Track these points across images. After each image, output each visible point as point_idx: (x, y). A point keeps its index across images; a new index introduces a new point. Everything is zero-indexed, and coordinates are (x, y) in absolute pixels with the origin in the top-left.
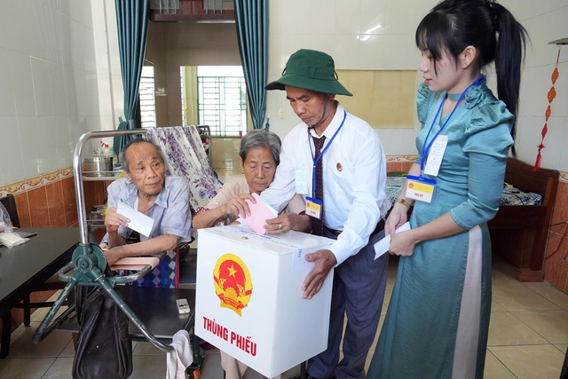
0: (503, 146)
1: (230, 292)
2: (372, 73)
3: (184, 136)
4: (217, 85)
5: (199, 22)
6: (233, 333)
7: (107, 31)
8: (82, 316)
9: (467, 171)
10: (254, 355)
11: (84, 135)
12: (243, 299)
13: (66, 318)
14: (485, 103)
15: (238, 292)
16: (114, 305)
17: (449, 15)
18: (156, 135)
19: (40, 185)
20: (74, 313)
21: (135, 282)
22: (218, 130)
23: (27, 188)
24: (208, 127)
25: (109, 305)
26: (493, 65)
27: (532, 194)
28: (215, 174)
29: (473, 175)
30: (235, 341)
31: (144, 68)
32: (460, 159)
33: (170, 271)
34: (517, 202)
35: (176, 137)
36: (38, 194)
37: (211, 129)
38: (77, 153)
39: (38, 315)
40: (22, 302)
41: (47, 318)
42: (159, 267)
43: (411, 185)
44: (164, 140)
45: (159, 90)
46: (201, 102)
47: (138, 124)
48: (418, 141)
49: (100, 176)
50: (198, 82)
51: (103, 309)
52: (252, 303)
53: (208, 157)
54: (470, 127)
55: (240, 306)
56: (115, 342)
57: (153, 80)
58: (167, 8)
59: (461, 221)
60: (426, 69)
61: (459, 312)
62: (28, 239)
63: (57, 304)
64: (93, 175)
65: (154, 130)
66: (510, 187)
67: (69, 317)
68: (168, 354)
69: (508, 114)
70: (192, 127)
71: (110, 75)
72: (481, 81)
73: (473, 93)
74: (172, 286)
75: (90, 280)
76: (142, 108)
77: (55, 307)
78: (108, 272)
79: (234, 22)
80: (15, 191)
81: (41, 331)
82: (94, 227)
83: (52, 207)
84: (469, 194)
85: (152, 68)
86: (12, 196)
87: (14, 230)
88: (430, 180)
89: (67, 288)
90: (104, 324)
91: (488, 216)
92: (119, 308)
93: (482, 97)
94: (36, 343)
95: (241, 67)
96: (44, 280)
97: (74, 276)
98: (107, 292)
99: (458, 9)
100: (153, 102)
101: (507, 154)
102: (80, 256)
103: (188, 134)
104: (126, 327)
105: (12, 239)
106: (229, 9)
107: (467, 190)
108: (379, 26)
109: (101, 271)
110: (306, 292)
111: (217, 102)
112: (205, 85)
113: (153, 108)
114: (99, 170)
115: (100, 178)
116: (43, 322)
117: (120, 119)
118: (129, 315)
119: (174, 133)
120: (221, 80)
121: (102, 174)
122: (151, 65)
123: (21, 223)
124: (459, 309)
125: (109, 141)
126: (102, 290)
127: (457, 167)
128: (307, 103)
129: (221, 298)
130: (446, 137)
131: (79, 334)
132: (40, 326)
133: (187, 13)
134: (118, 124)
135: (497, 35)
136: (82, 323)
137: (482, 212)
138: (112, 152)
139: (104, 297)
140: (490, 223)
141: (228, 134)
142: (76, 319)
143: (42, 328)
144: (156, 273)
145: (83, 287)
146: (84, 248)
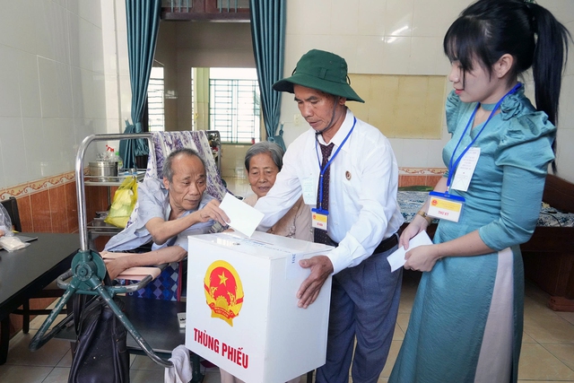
0: (542, 161)
1: (221, 301)
2: (397, 78)
3: (192, 141)
4: (230, 88)
5: (213, 21)
6: (224, 345)
7: (116, 30)
8: (79, 325)
9: (501, 187)
10: (246, 367)
11: (87, 138)
12: (234, 308)
13: (64, 326)
14: (524, 113)
15: (229, 301)
16: (113, 316)
17: (481, 21)
18: (162, 139)
19: (43, 189)
20: (72, 322)
21: (136, 293)
22: (230, 136)
23: (30, 191)
24: (218, 132)
25: (107, 315)
26: (530, 71)
27: (571, 215)
28: (224, 183)
29: (506, 193)
30: (226, 353)
31: (153, 68)
32: (491, 173)
33: (173, 283)
34: (553, 224)
35: (183, 142)
36: (40, 198)
37: (221, 134)
38: (80, 157)
39: (37, 323)
40: (21, 308)
41: (45, 326)
42: (161, 277)
43: (435, 202)
44: (170, 145)
45: (169, 92)
46: (212, 106)
47: (145, 128)
48: (444, 153)
49: (104, 182)
50: (210, 85)
51: (101, 319)
52: (243, 311)
53: (217, 164)
54: (506, 139)
55: (231, 316)
56: (112, 353)
57: (162, 82)
58: (179, 6)
59: (490, 241)
60: (456, 79)
61: (481, 341)
62: (29, 244)
63: (55, 311)
64: (96, 180)
65: (160, 135)
66: (546, 206)
67: (67, 325)
68: (167, 370)
69: (550, 126)
70: (201, 133)
71: (118, 76)
72: (519, 88)
73: (510, 102)
74: (173, 299)
75: (89, 288)
76: (150, 111)
77: (52, 315)
78: (108, 281)
79: (249, 21)
80: (18, 194)
81: (38, 339)
82: (95, 234)
83: (55, 212)
84: (501, 213)
85: (162, 69)
86: (15, 199)
87: (15, 234)
88: (458, 197)
89: (65, 296)
90: (102, 335)
91: (521, 239)
92: (117, 319)
93: (520, 107)
94: (32, 350)
95: (255, 70)
96: (42, 286)
97: (73, 284)
98: (105, 302)
99: (492, 15)
100: (162, 105)
101: (546, 170)
102: (79, 263)
103: (196, 139)
104: (124, 339)
105: (13, 243)
106: (244, 7)
107: (500, 208)
108: (406, 27)
109: (101, 280)
110: (301, 301)
111: (230, 106)
112: (217, 88)
113: (162, 111)
114: (103, 175)
115: (104, 183)
116: (39, 330)
117: (127, 122)
118: (127, 327)
119: (182, 137)
120: (234, 83)
121: (106, 179)
122: (161, 66)
123: (22, 228)
124: (481, 338)
125: (115, 145)
126: (101, 299)
127: (487, 182)
128: (315, 105)
129: (212, 308)
130: (479, 149)
131: (77, 344)
132: (38, 333)
133: (200, 11)
134: (124, 127)
135: (536, 37)
136: (80, 333)
137: (514, 233)
138: (118, 156)
139: (102, 307)
140: (522, 246)
141: (240, 141)
142: (74, 329)
143: (39, 335)
144: (158, 284)
145: (82, 295)
146: (84, 255)
